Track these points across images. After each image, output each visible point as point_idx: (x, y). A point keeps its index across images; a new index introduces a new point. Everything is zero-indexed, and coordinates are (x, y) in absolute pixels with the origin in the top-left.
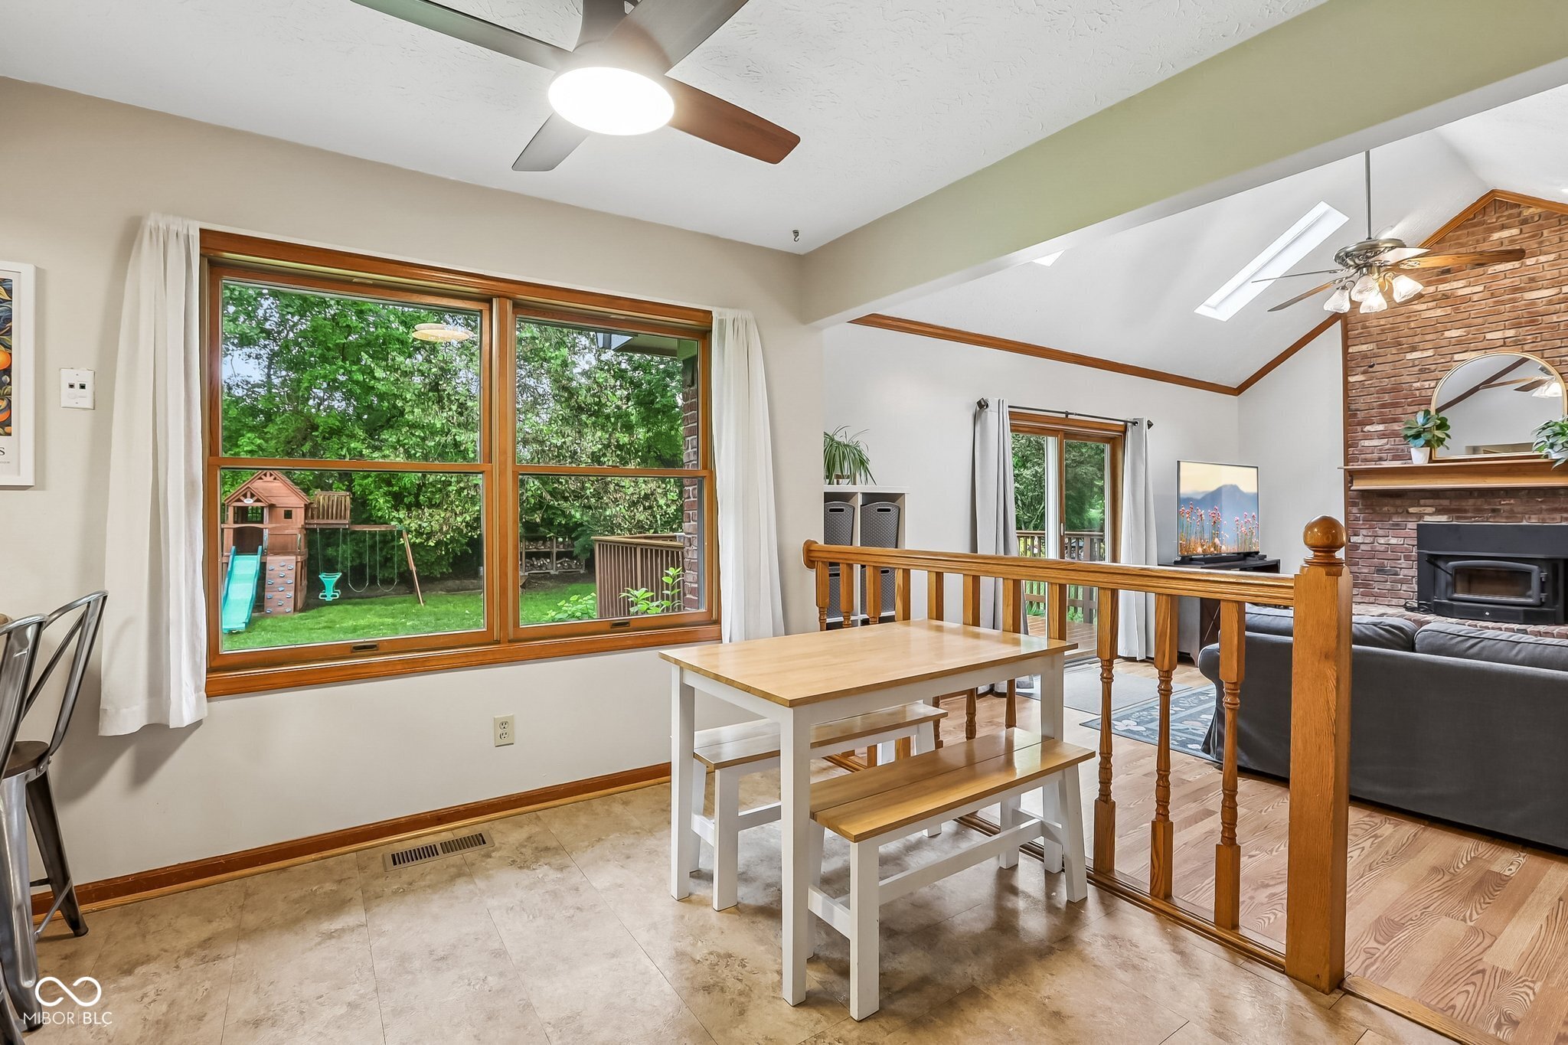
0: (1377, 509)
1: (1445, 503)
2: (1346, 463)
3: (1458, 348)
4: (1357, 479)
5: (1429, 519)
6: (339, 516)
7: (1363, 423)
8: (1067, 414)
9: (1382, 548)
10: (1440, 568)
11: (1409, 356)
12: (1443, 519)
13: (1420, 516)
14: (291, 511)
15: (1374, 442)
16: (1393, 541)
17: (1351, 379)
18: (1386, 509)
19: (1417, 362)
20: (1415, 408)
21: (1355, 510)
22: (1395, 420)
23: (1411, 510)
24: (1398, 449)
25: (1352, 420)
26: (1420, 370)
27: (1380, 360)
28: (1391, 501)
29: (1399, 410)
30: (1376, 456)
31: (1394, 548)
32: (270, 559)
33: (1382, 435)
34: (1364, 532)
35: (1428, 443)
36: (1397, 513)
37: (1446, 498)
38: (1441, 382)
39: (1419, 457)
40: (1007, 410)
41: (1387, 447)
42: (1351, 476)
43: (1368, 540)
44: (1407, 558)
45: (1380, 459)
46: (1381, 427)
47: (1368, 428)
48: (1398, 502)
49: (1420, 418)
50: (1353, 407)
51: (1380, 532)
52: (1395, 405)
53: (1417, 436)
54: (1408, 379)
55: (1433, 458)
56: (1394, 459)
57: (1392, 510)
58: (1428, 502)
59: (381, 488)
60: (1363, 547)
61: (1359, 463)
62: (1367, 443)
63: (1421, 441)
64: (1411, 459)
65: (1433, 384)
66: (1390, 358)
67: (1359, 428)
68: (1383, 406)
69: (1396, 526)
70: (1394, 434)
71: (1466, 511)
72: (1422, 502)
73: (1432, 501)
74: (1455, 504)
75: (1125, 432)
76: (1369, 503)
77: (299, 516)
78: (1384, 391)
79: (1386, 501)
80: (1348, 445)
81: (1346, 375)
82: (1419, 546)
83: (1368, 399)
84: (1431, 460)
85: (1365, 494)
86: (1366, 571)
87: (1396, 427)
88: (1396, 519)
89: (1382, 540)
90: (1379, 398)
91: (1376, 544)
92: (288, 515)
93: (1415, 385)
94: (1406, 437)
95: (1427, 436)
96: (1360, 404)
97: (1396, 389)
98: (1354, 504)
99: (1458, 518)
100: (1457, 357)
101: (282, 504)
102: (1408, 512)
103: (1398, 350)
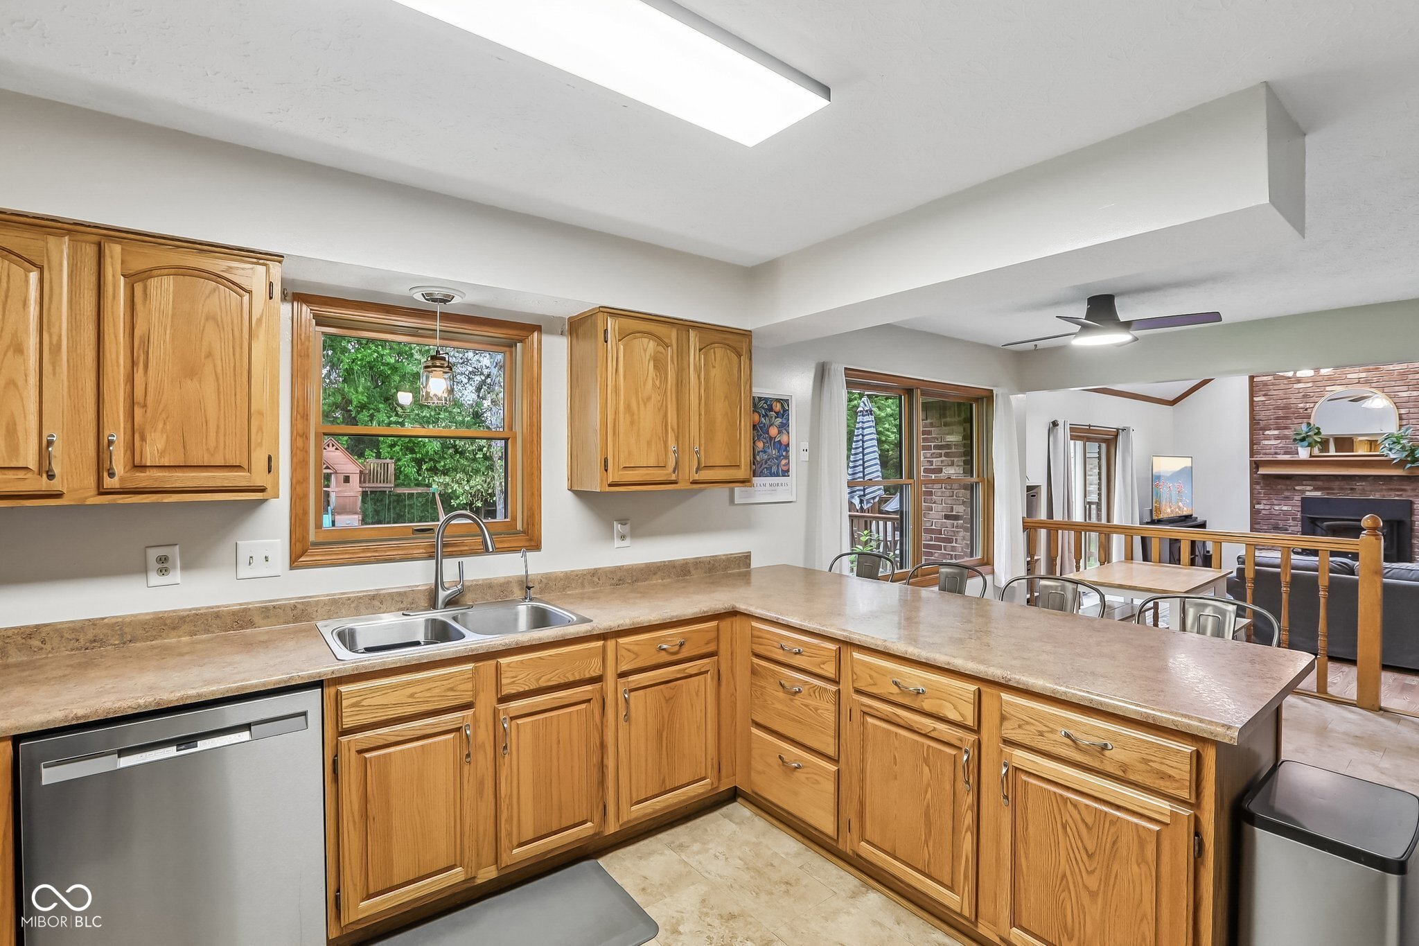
0: (1274, 487)
1: (1320, 483)
2: (1251, 456)
3: (1329, 383)
4: (1262, 467)
5: (1308, 494)
6: (386, 480)
7: (1264, 429)
8: (1090, 426)
9: (1277, 513)
10: (1318, 526)
11: (1296, 386)
12: (1318, 494)
13: (1303, 492)
14: (349, 476)
15: (1271, 442)
16: (1285, 508)
17: (1255, 399)
18: (1279, 487)
19: (1301, 391)
20: (1300, 421)
21: (1258, 487)
22: (1286, 428)
23: (1297, 488)
24: (1288, 447)
25: (1256, 427)
26: (1303, 395)
27: (1276, 387)
28: (1284, 481)
29: (1289, 421)
30: (1272, 451)
31: (1285, 513)
32: (338, 517)
33: (1277, 438)
34: (1265, 502)
35: (1310, 445)
36: (1287, 490)
37: (1322, 481)
38: (1318, 405)
39: (1303, 453)
40: (1068, 427)
41: (1281, 445)
42: (1255, 465)
43: (1268, 507)
44: (1294, 519)
45: (1276, 453)
46: (1276, 432)
47: (1267, 432)
48: (1288, 482)
49: (1304, 428)
50: (1257, 418)
51: (1276, 502)
52: (1284, 418)
53: (1303, 440)
54: (1295, 401)
55: (1312, 454)
56: (1286, 453)
57: (1284, 487)
58: (1308, 482)
59: (406, 455)
60: (1263, 512)
61: (1261, 456)
62: (1266, 442)
63: (1306, 443)
64: (1298, 454)
65: (1312, 405)
66: (1282, 386)
67: (1261, 432)
68: (1278, 418)
69: (1287, 498)
70: (1286, 437)
71: (1333, 489)
72: (1304, 482)
73: (1311, 482)
74: (1326, 485)
75: (1117, 436)
76: (1268, 482)
77: (355, 479)
78: (1278, 408)
79: (1281, 481)
80: (1252, 443)
81: (1252, 395)
82: (1302, 512)
83: (1268, 413)
84: (1311, 456)
85: (1266, 477)
86: (1266, 528)
87: (1286, 432)
88: (1287, 494)
89: (1277, 508)
90: (1275, 412)
91: (1273, 510)
92: (347, 480)
93: (1299, 405)
94: (1295, 440)
95: (1310, 440)
96: (1262, 415)
97: (1286, 407)
98: (1258, 483)
99: (1328, 494)
100: (1328, 388)
101: (341, 470)
102: (1294, 489)
103: (1288, 381)
